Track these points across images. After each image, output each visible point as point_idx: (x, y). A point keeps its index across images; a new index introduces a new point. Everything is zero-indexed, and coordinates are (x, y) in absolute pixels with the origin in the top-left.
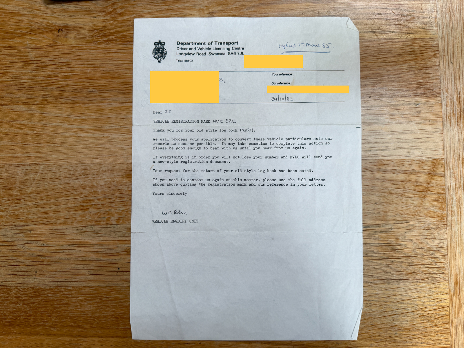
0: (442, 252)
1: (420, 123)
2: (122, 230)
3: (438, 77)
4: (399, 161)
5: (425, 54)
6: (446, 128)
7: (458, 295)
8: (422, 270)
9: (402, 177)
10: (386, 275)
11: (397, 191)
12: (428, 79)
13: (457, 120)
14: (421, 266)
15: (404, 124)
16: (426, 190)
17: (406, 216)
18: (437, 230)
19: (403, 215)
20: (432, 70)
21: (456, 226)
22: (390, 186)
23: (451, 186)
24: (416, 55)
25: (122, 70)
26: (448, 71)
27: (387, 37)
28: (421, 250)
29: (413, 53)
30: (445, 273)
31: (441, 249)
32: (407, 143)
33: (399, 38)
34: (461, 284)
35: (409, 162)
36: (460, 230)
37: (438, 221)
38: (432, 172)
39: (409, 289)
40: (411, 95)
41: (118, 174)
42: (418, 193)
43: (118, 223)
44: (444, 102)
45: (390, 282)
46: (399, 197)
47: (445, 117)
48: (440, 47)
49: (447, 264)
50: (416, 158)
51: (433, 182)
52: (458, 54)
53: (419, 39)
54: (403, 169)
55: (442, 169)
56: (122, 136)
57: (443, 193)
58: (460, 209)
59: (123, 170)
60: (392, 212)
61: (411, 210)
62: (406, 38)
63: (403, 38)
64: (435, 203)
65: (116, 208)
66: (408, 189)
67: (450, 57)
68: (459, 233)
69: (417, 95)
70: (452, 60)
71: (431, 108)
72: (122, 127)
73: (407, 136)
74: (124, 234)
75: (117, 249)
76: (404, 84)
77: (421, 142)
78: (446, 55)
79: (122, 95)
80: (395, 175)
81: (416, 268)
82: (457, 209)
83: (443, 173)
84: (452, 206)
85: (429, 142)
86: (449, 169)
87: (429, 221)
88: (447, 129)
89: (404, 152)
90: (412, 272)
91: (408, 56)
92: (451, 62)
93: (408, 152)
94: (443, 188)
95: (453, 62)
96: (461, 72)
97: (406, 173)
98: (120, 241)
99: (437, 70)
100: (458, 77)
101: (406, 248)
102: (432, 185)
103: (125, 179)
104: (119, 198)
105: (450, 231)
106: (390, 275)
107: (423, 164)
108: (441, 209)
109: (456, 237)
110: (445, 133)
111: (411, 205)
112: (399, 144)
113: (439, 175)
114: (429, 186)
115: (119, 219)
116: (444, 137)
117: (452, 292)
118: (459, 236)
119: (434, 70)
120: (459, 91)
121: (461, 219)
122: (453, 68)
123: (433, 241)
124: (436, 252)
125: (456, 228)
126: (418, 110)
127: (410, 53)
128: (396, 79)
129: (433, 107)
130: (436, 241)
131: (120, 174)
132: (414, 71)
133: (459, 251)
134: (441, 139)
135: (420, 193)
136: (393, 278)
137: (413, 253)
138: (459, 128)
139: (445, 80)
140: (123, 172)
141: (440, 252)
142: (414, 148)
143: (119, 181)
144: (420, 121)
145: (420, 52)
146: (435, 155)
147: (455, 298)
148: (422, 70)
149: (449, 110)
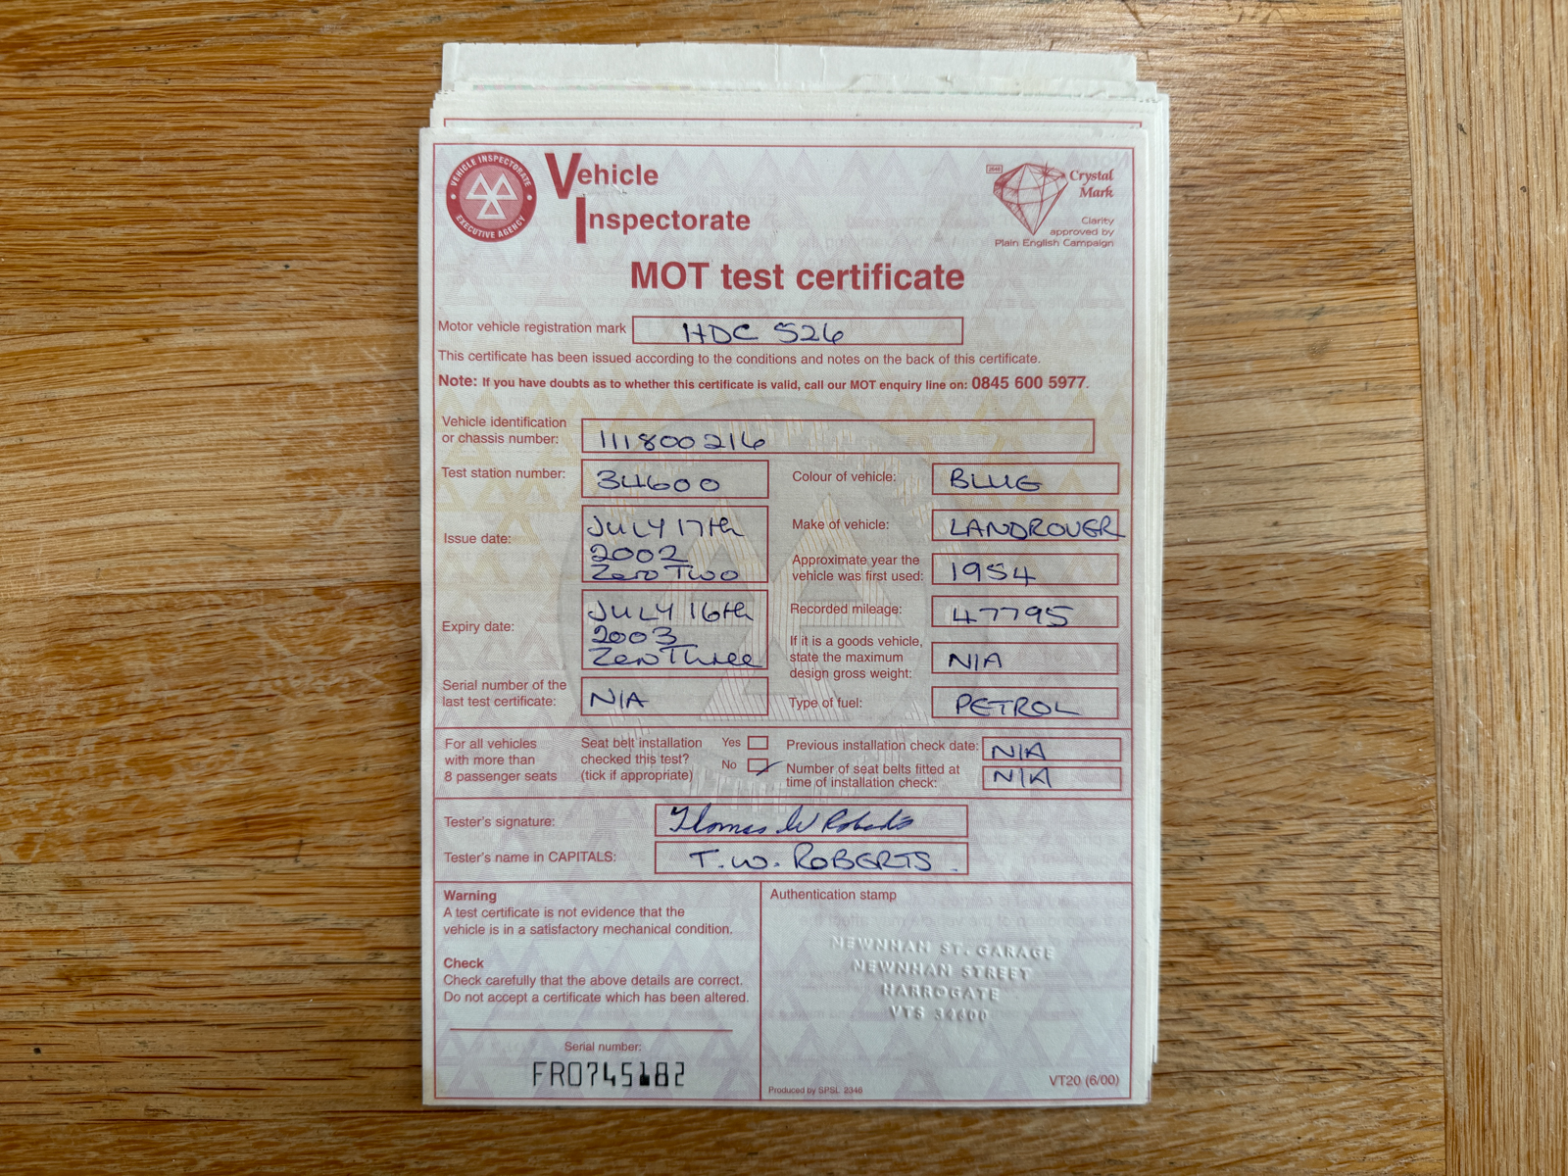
0: (1418, 953)
1: (1325, 398)
2: (42, 888)
3: (1402, 191)
4: (1231, 566)
5: (1345, 93)
6: (1438, 417)
7: (1484, 1130)
8: (1330, 1028)
9: (1244, 634)
10: (1180, 1055)
11: (1226, 695)
12: (1358, 201)
13: (1483, 382)
14: (1329, 1011)
15: (1258, 402)
16: (1350, 686)
17: (1266, 799)
18: (1393, 859)
19: (1251, 798)
20: (1377, 164)
21: (1477, 837)
22: (1197, 672)
23: (1459, 668)
24: (1309, 99)
25: (21, 193)
26: (1445, 166)
27: (1180, 20)
28: (1329, 944)
29: (1293, 88)
30: (1432, 1038)
31: (1417, 939)
32: (1269, 486)
33: (1232, 20)
34: (1496, 1081)
35: (1280, 567)
36: (1492, 853)
37: (1400, 819)
38: (1378, 610)
39: (1277, 1112)
40: (1288, 272)
41: (17, 646)
42: (1317, 701)
43: (23, 857)
44: (1428, 303)
45: (1197, 1081)
46: (1233, 720)
47: (1431, 369)
48: (1411, 58)
49: (1438, 1000)
50: (1309, 549)
51: (1382, 651)
52: (1491, 88)
53: (1320, 27)
54: (1252, 599)
55: (1422, 594)
56: (27, 482)
57: (1424, 700)
58: (1494, 768)
59: (37, 630)
60: (1204, 784)
61: (1287, 773)
62: (1264, 22)
63: (1247, 20)
64: (1389, 742)
65: (14, 792)
66: (1273, 684)
67: (1452, 104)
68: (1492, 866)
69: (1310, 271)
70: (1463, 114)
71: (1371, 327)
72: (27, 439)
73: (1269, 456)
74: (54, 906)
75: (25, 968)
76: (1255, 225)
77: (1329, 480)
78: (1435, 94)
79: (24, 302)
80: (1217, 625)
81: (1307, 1022)
82: (1482, 767)
83: (1423, 610)
84: (1463, 750)
85: (1361, 478)
86: (1447, 593)
87: (1363, 820)
88: (1441, 418)
89: (1255, 525)
90: (1291, 1037)
91: (1272, 102)
92: (1460, 127)
93: (1276, 524)
94: (1423, 678)
95: (1465, 125)
96: (1501, 168)
97: (1266, 613)
98: (37, 935)
99: (1397, 159)
100: (1488, 192)
101: (1261, 940)
102: (1378, 665)
103: (44, 669)
104: (22, 752)
105: (1454, 858)
106: (1198, 1053)
107: (1341, 575)
108: (1415, 764)
109: (1476, 883)
110: (1433, 438)
111: (1287, 752)
112: (1236, 488)
113: (1406, 623)
114: (1364, 667)
115: (28, 842)
116: (1426, 455)
117: (1457, 1117)
118: (1492, 879)
119: (1385, 164)
120: (1490, 252)
121: (1497, 806)
122: (1468, 153)
123: (1379, 903)
124: (1394, 950)
125: (1478, 848)
126: (1316, 337)
127: (1281, 88)
128: (1220, 203)
129: (1379, 327)
130: (1393, 904)
131: (25, 647)
132: (1294, 167)
133: (1488, 943)
134: (1416, 464)
135: (1326, 699)
136: (1207, 1067)
137: (1295, 958)
138: (1492, 414)
139: (1431, 205)
140: (38, 637)
141: (1408, 952)
142: (1298, 504)
143: (22, 676)
144: (1327, 388)
145: (1324, 84)
146: (1390, 534)
147: (1469, 1138)
148: (1334, 164)
149: (1451, 338)
